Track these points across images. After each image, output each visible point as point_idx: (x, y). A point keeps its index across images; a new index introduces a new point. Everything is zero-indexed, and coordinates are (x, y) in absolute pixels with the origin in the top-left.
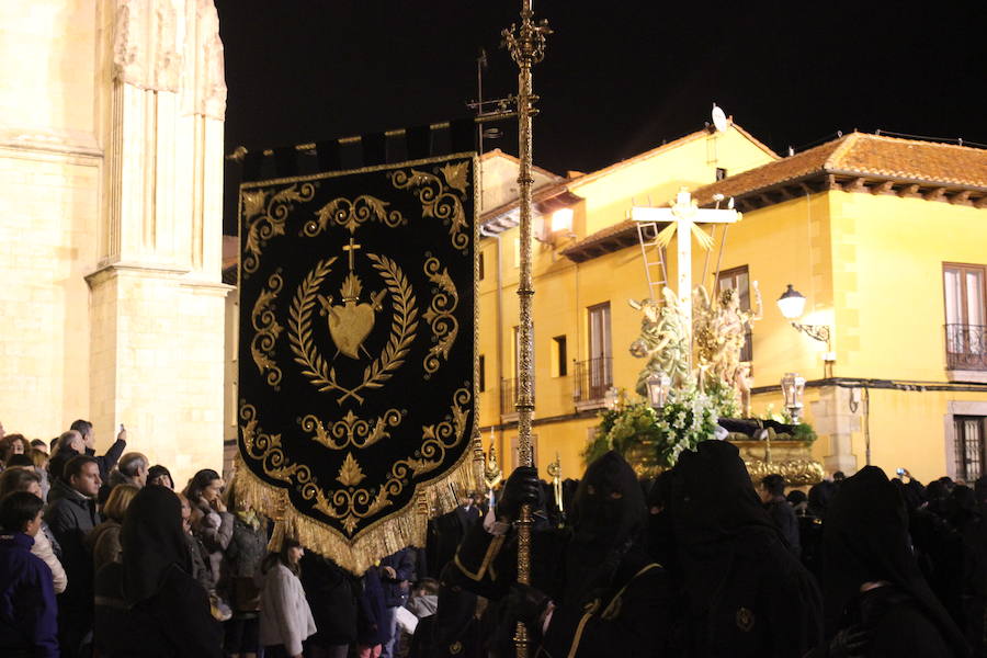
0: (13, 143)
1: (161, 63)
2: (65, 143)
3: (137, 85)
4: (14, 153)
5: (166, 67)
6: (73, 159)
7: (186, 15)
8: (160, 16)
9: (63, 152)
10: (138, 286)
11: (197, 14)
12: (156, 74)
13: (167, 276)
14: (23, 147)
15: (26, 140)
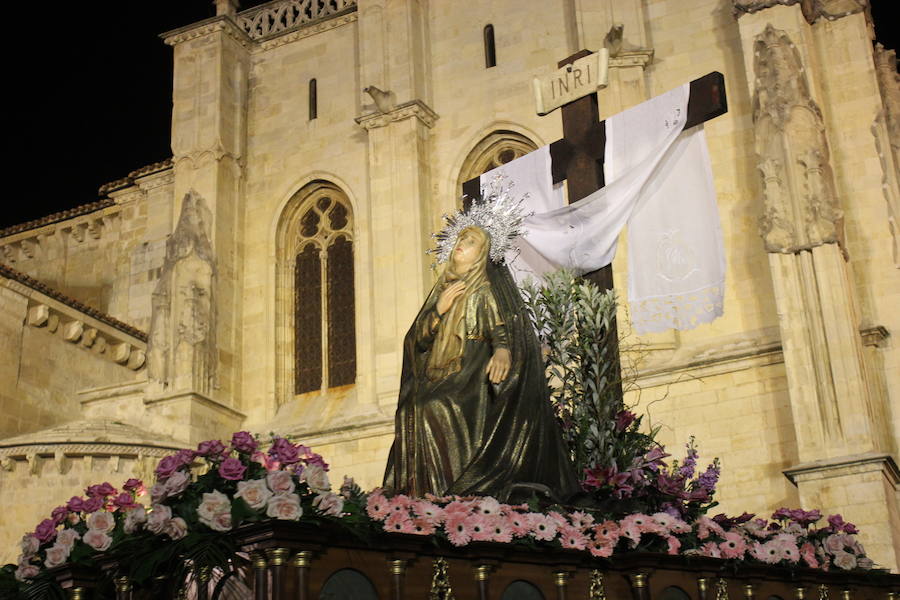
0: (693, 361)
1: (810, 217)
2: (755, 345)
3: (784, 250)
4: (698, 373)
5: (816, 219)
6: (766, 360)
7: (879, 151)
8: (804, 164)
9: (749, 354)
10: (825, 489)
11: (892, 145)
12: (807, 230)
13: (862, 469)
14: (703, 363)
15: (711, 354)
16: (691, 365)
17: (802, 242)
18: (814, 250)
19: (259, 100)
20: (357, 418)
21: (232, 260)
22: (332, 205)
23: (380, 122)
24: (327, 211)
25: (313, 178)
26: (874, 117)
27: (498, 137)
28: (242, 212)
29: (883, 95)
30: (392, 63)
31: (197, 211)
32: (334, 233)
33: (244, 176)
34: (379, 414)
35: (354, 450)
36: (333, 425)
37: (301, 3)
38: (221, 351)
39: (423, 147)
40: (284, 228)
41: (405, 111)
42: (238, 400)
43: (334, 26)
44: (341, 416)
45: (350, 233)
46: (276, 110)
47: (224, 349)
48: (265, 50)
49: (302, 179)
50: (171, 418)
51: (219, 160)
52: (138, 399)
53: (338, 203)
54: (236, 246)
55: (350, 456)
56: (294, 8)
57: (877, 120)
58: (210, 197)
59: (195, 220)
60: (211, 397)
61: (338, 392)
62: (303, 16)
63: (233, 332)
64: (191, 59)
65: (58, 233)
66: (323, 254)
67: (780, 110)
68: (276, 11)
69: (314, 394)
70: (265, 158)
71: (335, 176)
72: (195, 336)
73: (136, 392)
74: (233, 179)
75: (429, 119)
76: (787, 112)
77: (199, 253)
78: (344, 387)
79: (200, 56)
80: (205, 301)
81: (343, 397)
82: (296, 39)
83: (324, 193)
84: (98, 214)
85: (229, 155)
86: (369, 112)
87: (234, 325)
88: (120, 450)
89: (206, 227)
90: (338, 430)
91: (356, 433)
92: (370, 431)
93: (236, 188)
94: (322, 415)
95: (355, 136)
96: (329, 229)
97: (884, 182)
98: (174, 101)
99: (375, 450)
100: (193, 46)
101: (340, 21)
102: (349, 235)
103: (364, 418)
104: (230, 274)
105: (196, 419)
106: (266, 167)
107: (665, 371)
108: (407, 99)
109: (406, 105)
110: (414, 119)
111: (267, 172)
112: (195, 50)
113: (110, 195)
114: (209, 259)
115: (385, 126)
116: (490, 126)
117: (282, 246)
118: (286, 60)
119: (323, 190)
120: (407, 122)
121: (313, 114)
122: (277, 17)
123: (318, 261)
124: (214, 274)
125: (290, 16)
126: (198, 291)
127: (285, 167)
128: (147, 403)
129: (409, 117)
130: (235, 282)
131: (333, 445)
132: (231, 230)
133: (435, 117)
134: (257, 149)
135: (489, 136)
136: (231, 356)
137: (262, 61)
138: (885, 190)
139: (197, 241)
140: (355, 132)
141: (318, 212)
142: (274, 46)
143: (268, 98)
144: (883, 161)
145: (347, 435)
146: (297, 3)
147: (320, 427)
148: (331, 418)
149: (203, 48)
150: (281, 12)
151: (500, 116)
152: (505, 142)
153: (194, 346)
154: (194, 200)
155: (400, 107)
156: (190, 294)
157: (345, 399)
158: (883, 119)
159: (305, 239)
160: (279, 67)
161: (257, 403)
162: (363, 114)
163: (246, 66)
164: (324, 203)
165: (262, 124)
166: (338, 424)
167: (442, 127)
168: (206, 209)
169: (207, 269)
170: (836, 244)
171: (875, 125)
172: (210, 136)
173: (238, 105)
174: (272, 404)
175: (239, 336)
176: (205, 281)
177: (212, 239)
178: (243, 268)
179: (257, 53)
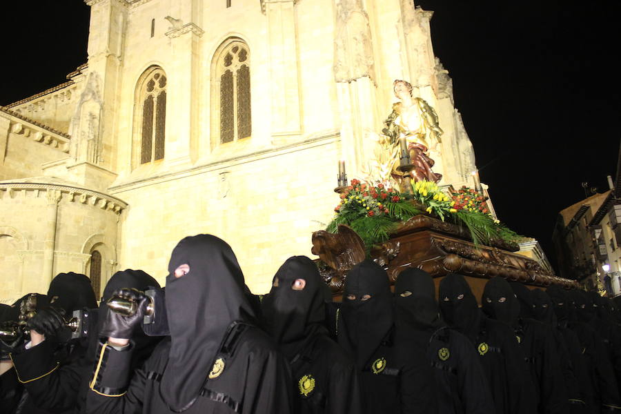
0: (307, 140)
3: (344, 81)
5: (359, 65)
8: (356, 39)
11: (405, 33)
12: (355, 70)
14: (311, 140)
15: (316, 136)
16: (305, 142)
17: (352, 76)
18: (357, 80)
19: (131, 30)
20: (161, 173)
21: (114, 103)
22: (160, 77)
23: (176, 34)
24: (158, 80)
25: (152, 64)
26: (397, 20)
27: (231, 40)
28: (120, 81)
29: (403, 11)
31: (96, 80)
32: (160, 90)
33: (122, 65)
36: (151, 176)
38: (105, 145)
39: (195, 46)
40: (139, 88)
41: (186, 29)
42: (115, 167)
46: (137, 34)
47: (107, 143)
48: (134, 7)
49: (146, 65)
50: (77, 174)
51: (108, 57)
52: (64, 167)
53: (163, 76)
54: (116, 97)
57: (398, 22)
58: (102, 73)
59: (94, 84)
60: (98, 165)
61: (157, 162)
63: (113, 136)
64: (98, 11)
65: (52, 97)
66: (155, 100)
67: (346, 13)
69: (148, 164)
70: (132, 56)
71: (159, 62)
72: (89, 137)
73: (64, 163)
74: (115, 66)
75: (199, 33)
76: (349, 14)
77: (95, 99)
78: (160, 160)
79: (102, 10)
80: (96, 121)
81: (159, 164)
84: (68, 88)
85: (114, 55)
86: (171, 30)
87: (113, 133)
88: (38, 187)
89: (100, 88)
90: (152, 179)
91: (159, 180)
92: (166, 179)
93: (117, 70)
96: (158, 88)
97: (400, 51)
98: (90, 31)
100: (99, 5)
102: (166, 90)
103: (164, 173)
104: (112, 109)
105: (88, 175)
106: (132, 60)
107: (293, 145)
108: (188, 23)
109: (187, 26)
110: (191, 32)
111: (132, 63)
112: (99, 7)
113: (72, 79)
114: (99, 102)
115: (178, 36)
116: (226, 35)
117: (138, 96)
118: (143, 11)
119: (156, 70)
120: (187, 34)
121: (152, 35)
123: (153, 102)
124: (102, 108)
126: (92, 116)
127: (139, 60)
128: (68, 168)
129: (188, 32)
130: (115, 113)
131: (150, 186)
132: (113, 89)
133: (202, 32)
134: (128, 52)
135: (227, 39)
136: (111, 147)
137: (133, 12)
138: (400, 55)
139: (94, 94)
141: (154, 80)
142: (137, 5)
143: (134, 29)
144: (400, 42)
145: (156, 181)
147: (146, 178)
149: (103, 6)
151: (232, 30)
152: (234, 43)
153: (88, 141)
154: (94, 75)
155: (184, 27)
156: (88, 118)
158: (401, 21)
159: (148, 93)
160: (140, 14)
161: (123, 168)
162: (168, 31)
163: (126, 15)
164: (157, 76)
165: (131, 41)
166: (153, 176)
167: (206, 37)
168: (100, 79)
169: (98, 107)
170: (368, 77)
171: (397, 23)
172: (104, 45)
173: (120, 32)
174: (129, 169)
175: (116, 138)
176: (97, 112)
177: (102, 93)
178: (120, 107)
179: (131, 9)
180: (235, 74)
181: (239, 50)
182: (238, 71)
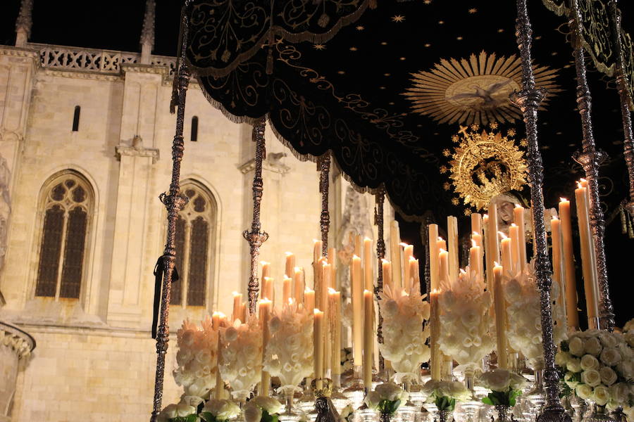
20: (88, 322)
22: (76, 186)
23: (130, 153)
24: (72, 189)
25: (70, 168)
27: (191, 182)
30: (143, 121)
32: (75, 204)
33: (23, 151)
34: (104, 324)
35: (84, 341)
36: (72, 323)
37: (75, 54)
41: (147, 152)
43: (98, 79)
44: (76, 318)
45: (86, 207)
46: (50, 116)
48: (47, 75)
49: (62, 165)
53: (79, 186)
55: (80, 345)
56: (69, 56)
61: (66, 301)
62: (74, 63)
66: (66, 215)
68: (57, 53)
69: (49, 299)
70: (38, 144)
71: (86, 171)
75: (156, 159)
78: (71, 299)
79: (14, 69)
81: (72, 306)
82: (70, 77)
83: (71, 177)
86: (124, 145)
91: (87, 332)
92: (97, 332)
93: (19, 158)
94: (61, 314)
95: (104, 152)
96: (71, 200)
99: (98, 344)
100: (10, 59)
101: (102, 78)
102: (85, 208)
103: (93, 324)
106: (38, 150)
108: (150, 146)
110: (151, 159)
111: (39, 153)
112: (11, 63)
115: (132, 156)
116: (188, 175)
118: (60, 87)
119: (71, 175)
120: (146, 158)
121: (75, 128)
122: (57, 57)
123: (62, 218)
125: (66, 59)
127: (52, 154)
129: (148, 157)
131: (70, 336)
133: (158, 159)
134: (33, 136)
137: (43, 81)
140: (104, 149)
141: (67, 188)
142: (54, 75)
143: (45, 107)
145: (81, 331)
146: (72, 53)
147: (64, 322)
148: (69, 318)
149: (17, 64)
150: (60, 54)
155: (146, 149)
157: (74, 307)
159: (54, 201)
160: (55, 89)
161: (14, 297)
162: (121, 144)
164: (70, 183)
165: (39, 122)
166: (75, 323)
167: (160, 166)
173: (28, 106)
174: (24, 300)
179: (41, 75)
180: (189, 224)
181: (196, 196)
182: (193, 222)
